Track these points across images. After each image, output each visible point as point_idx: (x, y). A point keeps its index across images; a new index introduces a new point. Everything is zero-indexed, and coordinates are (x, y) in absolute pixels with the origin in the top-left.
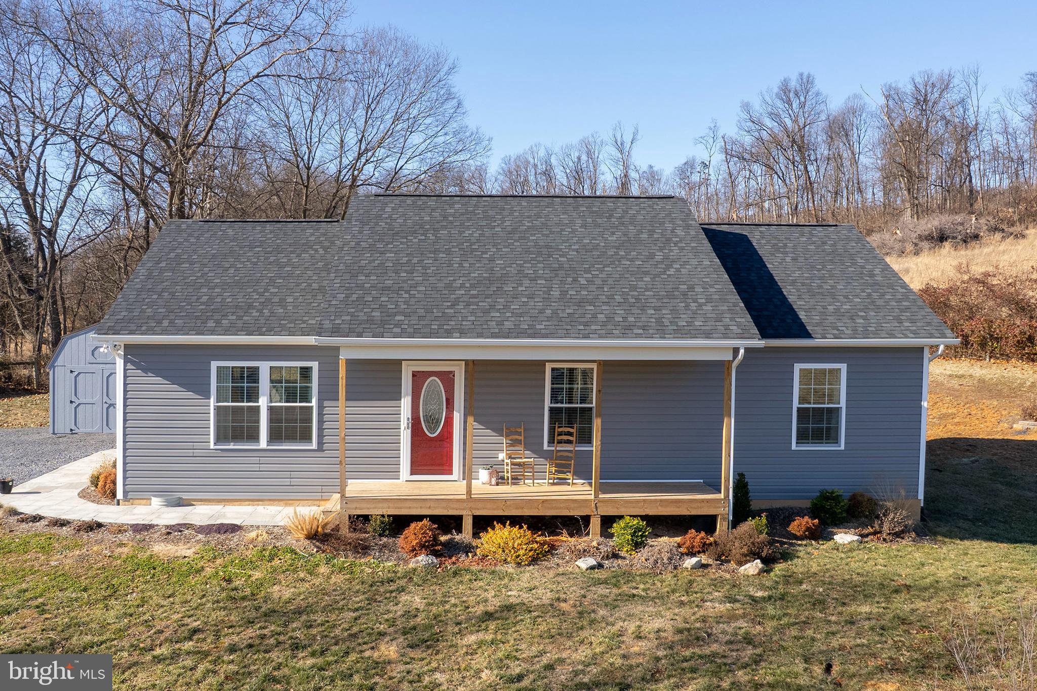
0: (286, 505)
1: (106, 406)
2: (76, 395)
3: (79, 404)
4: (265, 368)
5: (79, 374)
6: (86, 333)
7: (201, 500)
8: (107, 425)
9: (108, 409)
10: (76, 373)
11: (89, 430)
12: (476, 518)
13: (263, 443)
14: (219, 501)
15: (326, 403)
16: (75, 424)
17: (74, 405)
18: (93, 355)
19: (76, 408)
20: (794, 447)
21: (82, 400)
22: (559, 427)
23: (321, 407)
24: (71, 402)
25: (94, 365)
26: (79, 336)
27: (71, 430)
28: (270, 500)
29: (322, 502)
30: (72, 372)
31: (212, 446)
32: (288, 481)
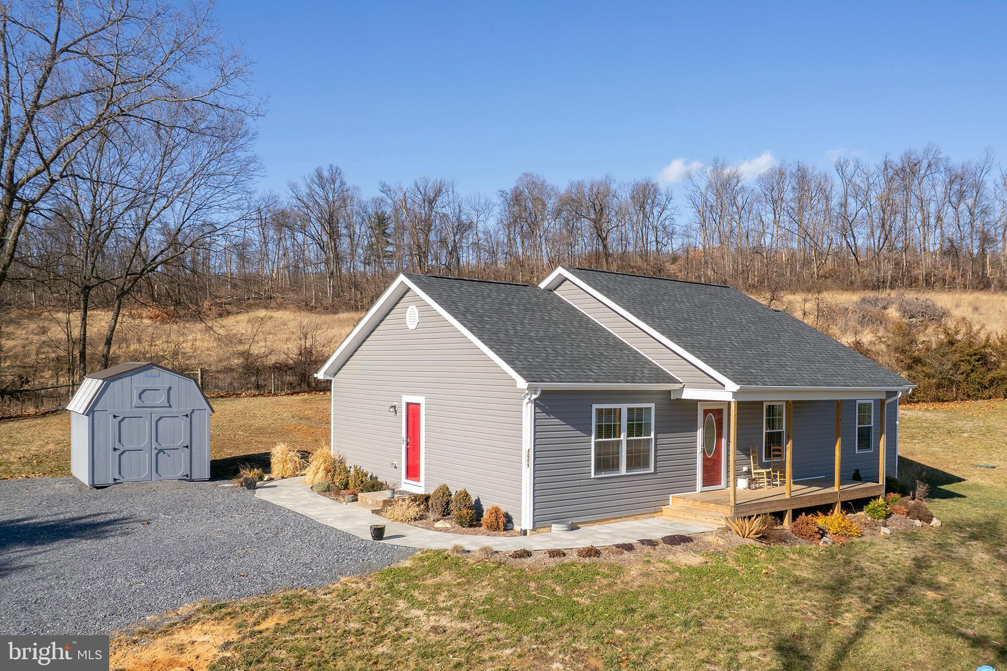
0: (635, 519)
1: (154, 452)
2: (120, 441)
3: (124, 452)
4: (624, 407)
5: (124, 418)
6: (131, 375)
7: (584, 523)
8: (157, 472)
9: (157, 454)
10: (119, 419)
11: (135, 478)
12: (794, 511)
13: (623, 471)
14: (595, 522)
15: (659, 436)
16: (120, 473)
17: (118, 452)
18: (140, 398)
19: (120, 456)
20: (857, 452)
21: (127, 447)
22: (773, 446)
23: (656, 439)
24: (115, 449)
25: (141, 409)
26: (123, 378)
27: (115, 480)
28: (626, 517)
29: (655, 514)
30: (115, 417)
31: (593, 476)
32: (635, 500)
